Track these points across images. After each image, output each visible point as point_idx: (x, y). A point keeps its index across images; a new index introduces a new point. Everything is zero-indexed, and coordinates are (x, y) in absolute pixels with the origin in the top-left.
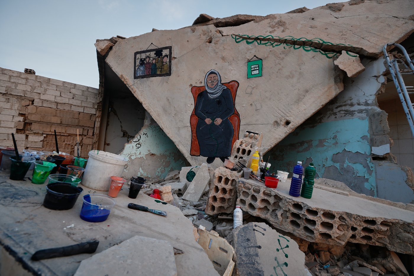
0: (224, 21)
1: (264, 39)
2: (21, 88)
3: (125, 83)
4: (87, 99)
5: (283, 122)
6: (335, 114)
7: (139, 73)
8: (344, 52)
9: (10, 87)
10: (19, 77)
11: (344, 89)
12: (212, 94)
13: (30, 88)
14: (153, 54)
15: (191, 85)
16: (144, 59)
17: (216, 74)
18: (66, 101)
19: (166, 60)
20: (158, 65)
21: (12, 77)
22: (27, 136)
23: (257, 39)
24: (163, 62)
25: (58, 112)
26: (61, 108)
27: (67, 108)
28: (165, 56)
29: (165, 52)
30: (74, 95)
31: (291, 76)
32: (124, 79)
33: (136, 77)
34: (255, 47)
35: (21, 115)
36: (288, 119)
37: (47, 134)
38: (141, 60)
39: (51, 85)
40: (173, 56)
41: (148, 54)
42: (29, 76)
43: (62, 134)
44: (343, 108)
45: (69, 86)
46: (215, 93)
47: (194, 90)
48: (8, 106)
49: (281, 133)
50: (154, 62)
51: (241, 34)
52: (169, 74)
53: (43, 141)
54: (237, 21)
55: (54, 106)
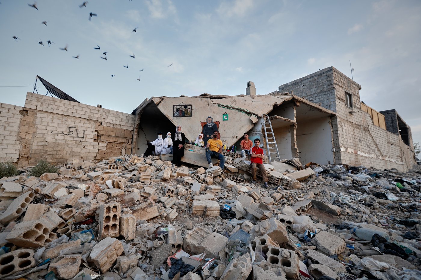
0: (213, 96)
1: (229, 107)
2: (96, 116)
3: (169, 118)
4: (128, 121)
5: (235, 137)
6: (252, 134)
7: (176, 115)
8: (253, 115)
9: (90, 116)
10: (95, 109)
11: (254, 126)
12: (210, 125)
13: (100, 115)
14: (183, 107)
15: (201, 122)
16: (179, 109)
17: (210, 118)
18: (118, 123)
19: (189, 110)
20: (185, 112)
21: (92, 110)
22: (99, 143)
23: (226, 106)
24: (188, 111)
25: (114, 129)
26: (115, 127)
27: (118, 127)
28: (189, 108)
29: (189, 107)
30: (122, 119)
31: (237, 121)
32: (168, 117)
33: (174, 116)
34: (226, 109)
35: (96, 131)
36: (237, 136)
37: (108, 142)
38: (177, 109)
39: (110, 114)
40: (192, 109)
41: (180, 107)
42: (99, 109)
43: (116, 142)
44: (254, 132)
45: (119, 114)
46: (211, 126)
47: (202, 123)
48: (90, 126)
49: (235, 141)
50: (183, 110)
51: (220, 104)
52: (191, 116)
53: (106, 146)
54: (219, 98)
55: (112, 126)
